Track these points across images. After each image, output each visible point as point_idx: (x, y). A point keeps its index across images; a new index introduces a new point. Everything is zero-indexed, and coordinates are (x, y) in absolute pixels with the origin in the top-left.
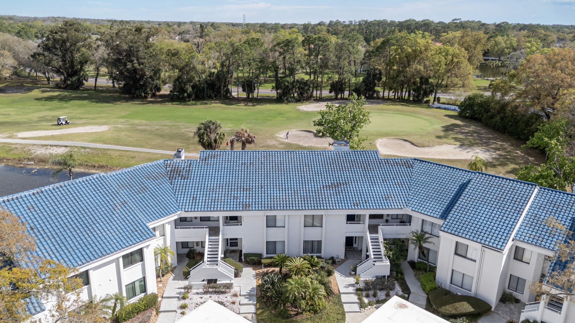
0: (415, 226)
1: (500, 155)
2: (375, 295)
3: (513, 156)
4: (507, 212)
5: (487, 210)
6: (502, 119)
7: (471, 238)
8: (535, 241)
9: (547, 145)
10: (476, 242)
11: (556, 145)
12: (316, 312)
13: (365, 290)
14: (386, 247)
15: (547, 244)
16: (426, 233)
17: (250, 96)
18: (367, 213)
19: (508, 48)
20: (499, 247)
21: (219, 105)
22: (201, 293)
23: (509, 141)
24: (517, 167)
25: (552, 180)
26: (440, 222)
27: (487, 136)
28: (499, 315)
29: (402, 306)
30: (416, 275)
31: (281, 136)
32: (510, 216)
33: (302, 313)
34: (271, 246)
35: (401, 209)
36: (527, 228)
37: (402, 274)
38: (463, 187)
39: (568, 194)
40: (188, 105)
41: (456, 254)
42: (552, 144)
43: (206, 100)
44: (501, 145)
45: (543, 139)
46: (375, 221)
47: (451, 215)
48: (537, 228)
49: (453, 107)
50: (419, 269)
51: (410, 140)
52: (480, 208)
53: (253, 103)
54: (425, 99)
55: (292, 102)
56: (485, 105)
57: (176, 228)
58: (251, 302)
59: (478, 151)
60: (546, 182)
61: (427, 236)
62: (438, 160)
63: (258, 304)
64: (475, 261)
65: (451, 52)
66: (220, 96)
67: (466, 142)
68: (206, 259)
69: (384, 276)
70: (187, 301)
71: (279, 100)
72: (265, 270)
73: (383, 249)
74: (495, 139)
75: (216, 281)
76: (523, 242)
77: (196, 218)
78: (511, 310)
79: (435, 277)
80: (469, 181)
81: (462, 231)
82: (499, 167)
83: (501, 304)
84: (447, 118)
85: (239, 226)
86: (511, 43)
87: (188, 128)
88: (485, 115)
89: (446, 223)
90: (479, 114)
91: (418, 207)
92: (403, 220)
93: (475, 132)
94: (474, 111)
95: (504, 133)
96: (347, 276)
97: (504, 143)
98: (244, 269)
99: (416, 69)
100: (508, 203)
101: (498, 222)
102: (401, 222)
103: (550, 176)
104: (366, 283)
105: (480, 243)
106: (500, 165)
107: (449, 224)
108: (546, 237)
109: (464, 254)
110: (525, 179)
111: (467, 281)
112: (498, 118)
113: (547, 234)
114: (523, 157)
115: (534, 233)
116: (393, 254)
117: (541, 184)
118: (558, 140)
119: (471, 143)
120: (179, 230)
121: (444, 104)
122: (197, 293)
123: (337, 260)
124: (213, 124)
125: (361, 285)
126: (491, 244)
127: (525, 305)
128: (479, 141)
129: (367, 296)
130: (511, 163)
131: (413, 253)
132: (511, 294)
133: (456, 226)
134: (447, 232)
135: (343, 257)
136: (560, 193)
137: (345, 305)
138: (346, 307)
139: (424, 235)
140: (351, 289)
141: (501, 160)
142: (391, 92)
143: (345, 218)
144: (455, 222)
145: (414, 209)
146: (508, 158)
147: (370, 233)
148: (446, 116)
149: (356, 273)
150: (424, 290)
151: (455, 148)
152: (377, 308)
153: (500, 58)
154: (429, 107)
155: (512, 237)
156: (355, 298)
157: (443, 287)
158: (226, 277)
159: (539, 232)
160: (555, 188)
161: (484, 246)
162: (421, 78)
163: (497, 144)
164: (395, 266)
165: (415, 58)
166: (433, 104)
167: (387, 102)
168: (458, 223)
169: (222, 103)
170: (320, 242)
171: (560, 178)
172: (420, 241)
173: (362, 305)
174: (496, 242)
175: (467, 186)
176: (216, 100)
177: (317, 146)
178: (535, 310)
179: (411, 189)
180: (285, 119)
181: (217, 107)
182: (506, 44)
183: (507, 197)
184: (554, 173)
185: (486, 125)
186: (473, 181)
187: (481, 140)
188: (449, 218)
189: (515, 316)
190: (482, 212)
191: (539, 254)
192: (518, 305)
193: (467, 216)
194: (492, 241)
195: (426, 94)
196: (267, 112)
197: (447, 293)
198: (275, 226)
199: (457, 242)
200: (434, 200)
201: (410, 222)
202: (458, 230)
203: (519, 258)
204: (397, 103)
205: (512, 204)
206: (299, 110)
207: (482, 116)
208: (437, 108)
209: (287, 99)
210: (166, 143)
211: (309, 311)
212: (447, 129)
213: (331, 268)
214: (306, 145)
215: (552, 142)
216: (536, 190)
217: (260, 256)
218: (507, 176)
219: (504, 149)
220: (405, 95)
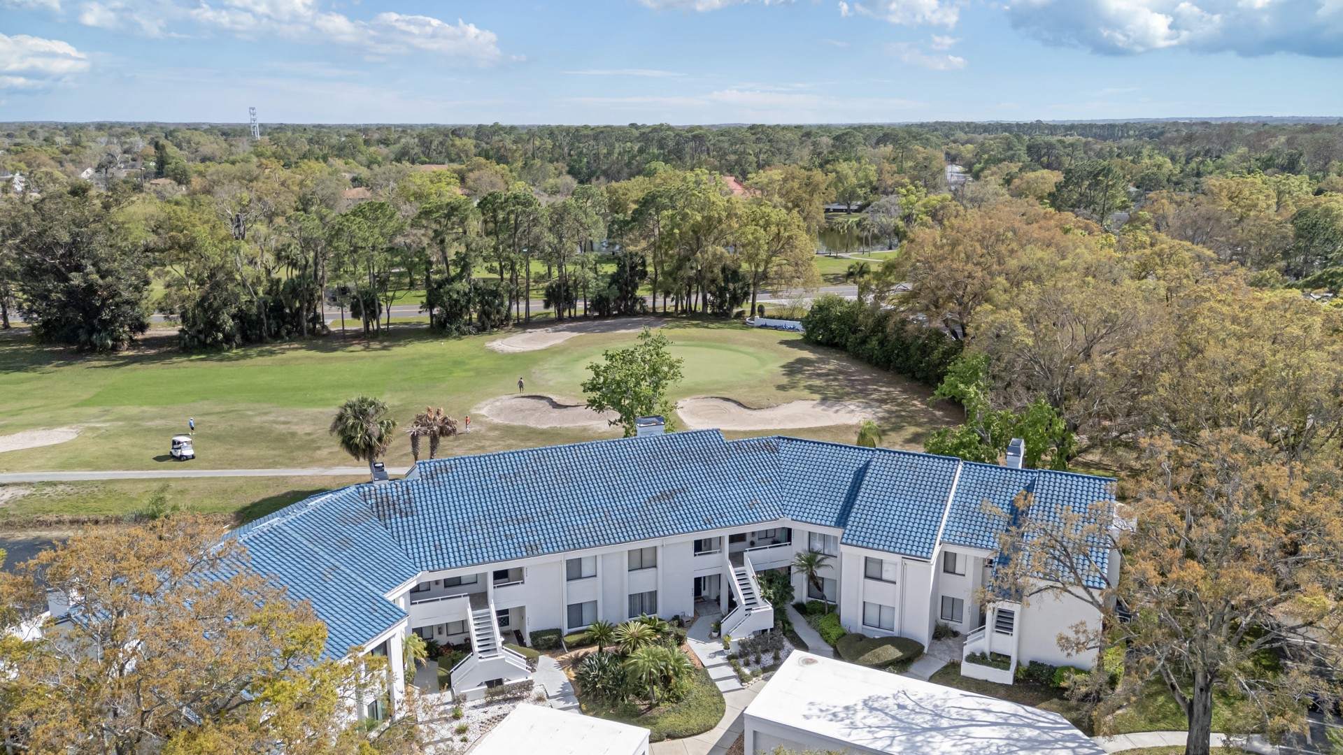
0: (799, 545)
1: (889, 412)
2: (758, 661)
3: (910, 412)
4: (928, 504)
5: (900, 505)
6: (881, 343)
7: (886, 548)
8: (968, 540)
9: (964, 394)
10: (894, 552)
11: (976, 394)
12: (678, 698)
13: (741, 656)
14: (761, 585)
15: (985, 543)
16: (818, 553)
17: (371, 327)
18: (726, 533)
19: (862, 186)
20: (924, 555)
21: (303, 353)
22: (482, 706)
23: (898, 383)
24: (919, 430)
25: (976, 448)
26: (838, 532)
27: (862, 378)
28: (935, 656)
29: (808, 662)
30: (809, 623)
31: (483, 412)
32: (932, 509)
33: (658, 705)
34: (575, 611)
35: (776, 519)
36: (956, 524)
37: (789, 624)
38: (860, 475)
39: (1001, 469)
40: (230, 359)
41: (866, 576)
42: (969, 393)
43: (267, 343)
44: (888, 393)
45: (957, 387)
46: (738, 546)
47: (852, 519)
48: (968, 522)
49: (790, 324)
50: (813, 612)
51: (734, 399)
52: (890, 503)
53: (381, 342)
54: (736, 310)
55: (470, 333)
56: (849, 319)
57: (412, 604)
58: (570, 704)
59: (852, 407)
60: (969, 453)
61: (820, 557)
62: (792, 430)
63: (583, 705)
64: (894, 583)
65: (774, 218)
66: (301, 333)
67: (830, 393)
68: (476, 649)
69: (764, 631)
70: (463, 721)
71: (439, 329)
72: (573, 654)
73: (757, 590)
74: (874, 382)
75: (500, 682)
76: (954, 544)
77: (437, 582)
78: (949, 647)
79: (839, 618)
80: (867, 464)
81: (871, 540)
82: (893, 434)
83: (935, 641)
84: (784, 347)
85: (520, 586)
86: (866, 177)
87: (266, 414)
88: (852, 338)
89: (847, 531)
90: (841, 337)
91: (801, 514)
92: (776, 538)
93: (840, 372)
94: (832, 331)
95: (888, 370)
96: (706, 642)
97: (892, 389)
98: (540, 657)
99: (715, 254)
100: (927, 491)
101: (917, 521)
102: (774, 542)
103: (974, 443)
104: (742, 644)
105: (899, 553)
106: (893, 429)
107: (852, 532)
108: (982, 533)
109: (878, 576)
110: (938, 451)
111: (886, 617)
112: (874, 343)
113: (983, 528)
114: (925, 412)
115: (965, 530)
116: (774, 593)
117: (964, 458)
118: (977, 386)
119: (837, 393)
120: (418, 606)
121: (773, 318)
122: (475, 707)
123: (685, 620)
124: (372, 404)
125: (734, 650)
126: (913, 553)
127: (965, 637)
128: (848, 389)
129: (747, 664)
130: (909, 423)
131: (801, 591)
132: (946, 626)
133: (863, 534)
134: (851, 545)
135: (691, 614)
136: (991, 467)
137: (718, 683)
138: (721, 686)
139: (815, 557)
140: (720, 659)
141: (893, 420)
142: (668, 300)
143: (692, 547)
144: (859, 529)
145: (794, 517)
146: (902, 416)
147: (734, 566)
148: (782, 342)
149: (720, 635)
150: (826, 641)
151: (814, 407)
152: (767, 679)
153: (849, 205)
154: (746, 326)
155: (939, 538)
156: (729, 671)
157: (853, 631)
158: (517, 671)
159: (972, 527)
160: (983, 461)
161: (906, 556)
162: (724, 270)
163: (880, 391)
164: (779, 614)
165: (709, 231)
166: (753, 319)
167: (666, 322)
168: (864, 530)
169: (309, 348)
170: (653, 595)
171: (987, 444)
172: (811, 566)
173: (742, 679)
174: (920, 549)
175: (865, 472)
176: (292, 340)
177: (566, 425)
178: (980, 638)
179: (783, 486)
180: (472, 374)
181: (301, 358)
182: (858, 178)
183: (924, 483)
184: (978, 438)
185: (856, 357)
186: (874, 463)
187: (853, 387)
188: (850, 523)
189: (956, 654)
190: (894, 508)
191: (976, 558)
192: (957, 639)
193: (874, 518)
194: (915, 548)
195: (736, 300)
196: (424, 362)
197: (861, 637)
198: (580, 578)
199: (866, 558)
200: (822, 500)
201: (789, 539)
202: (866, 539)
203: (951, 569)
204: (685, 322)
205: (932, 492)
206: (492, 351)
207: (847, 340)
208: (762, 327)
209: (458, 329)
210: (237, 452)
211: (668, 700)
212: (793, 369)
213: (680, 631)
214: (545, 427)
215: (971, 390)
216: (960, 468)
217: (558, 632)
218: (907, 449)
219: (894, 400)
220: (697, 302)
